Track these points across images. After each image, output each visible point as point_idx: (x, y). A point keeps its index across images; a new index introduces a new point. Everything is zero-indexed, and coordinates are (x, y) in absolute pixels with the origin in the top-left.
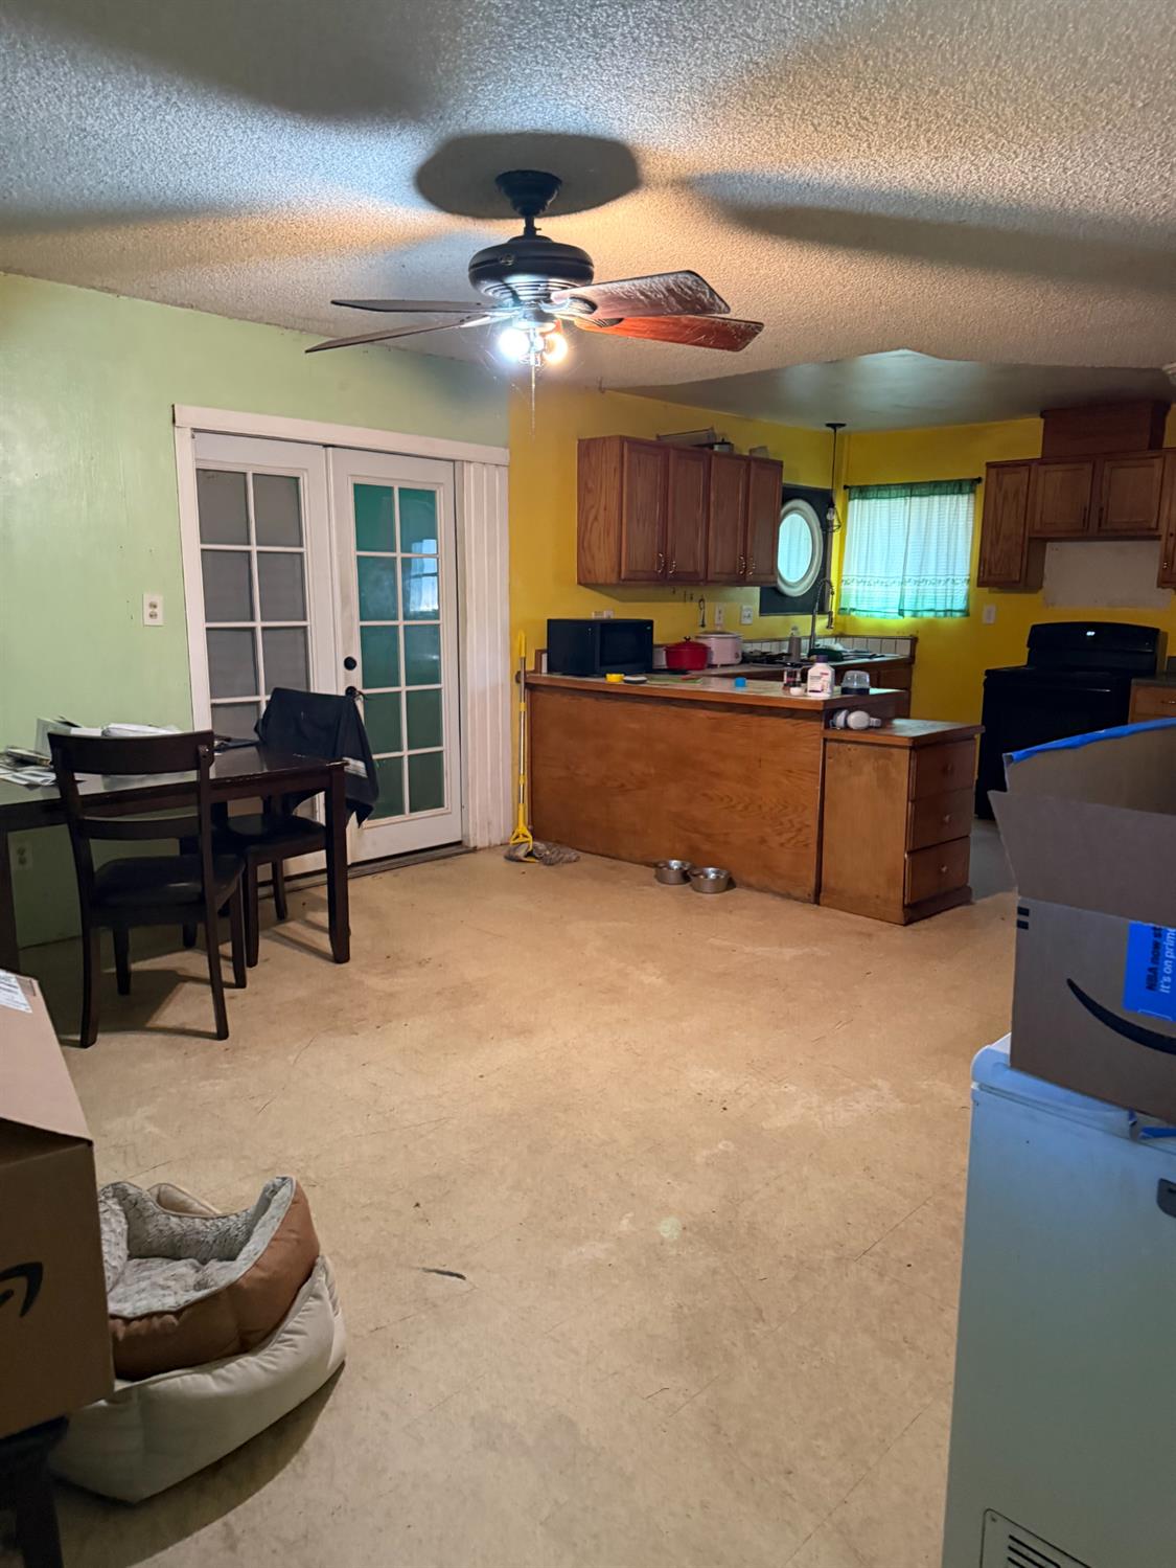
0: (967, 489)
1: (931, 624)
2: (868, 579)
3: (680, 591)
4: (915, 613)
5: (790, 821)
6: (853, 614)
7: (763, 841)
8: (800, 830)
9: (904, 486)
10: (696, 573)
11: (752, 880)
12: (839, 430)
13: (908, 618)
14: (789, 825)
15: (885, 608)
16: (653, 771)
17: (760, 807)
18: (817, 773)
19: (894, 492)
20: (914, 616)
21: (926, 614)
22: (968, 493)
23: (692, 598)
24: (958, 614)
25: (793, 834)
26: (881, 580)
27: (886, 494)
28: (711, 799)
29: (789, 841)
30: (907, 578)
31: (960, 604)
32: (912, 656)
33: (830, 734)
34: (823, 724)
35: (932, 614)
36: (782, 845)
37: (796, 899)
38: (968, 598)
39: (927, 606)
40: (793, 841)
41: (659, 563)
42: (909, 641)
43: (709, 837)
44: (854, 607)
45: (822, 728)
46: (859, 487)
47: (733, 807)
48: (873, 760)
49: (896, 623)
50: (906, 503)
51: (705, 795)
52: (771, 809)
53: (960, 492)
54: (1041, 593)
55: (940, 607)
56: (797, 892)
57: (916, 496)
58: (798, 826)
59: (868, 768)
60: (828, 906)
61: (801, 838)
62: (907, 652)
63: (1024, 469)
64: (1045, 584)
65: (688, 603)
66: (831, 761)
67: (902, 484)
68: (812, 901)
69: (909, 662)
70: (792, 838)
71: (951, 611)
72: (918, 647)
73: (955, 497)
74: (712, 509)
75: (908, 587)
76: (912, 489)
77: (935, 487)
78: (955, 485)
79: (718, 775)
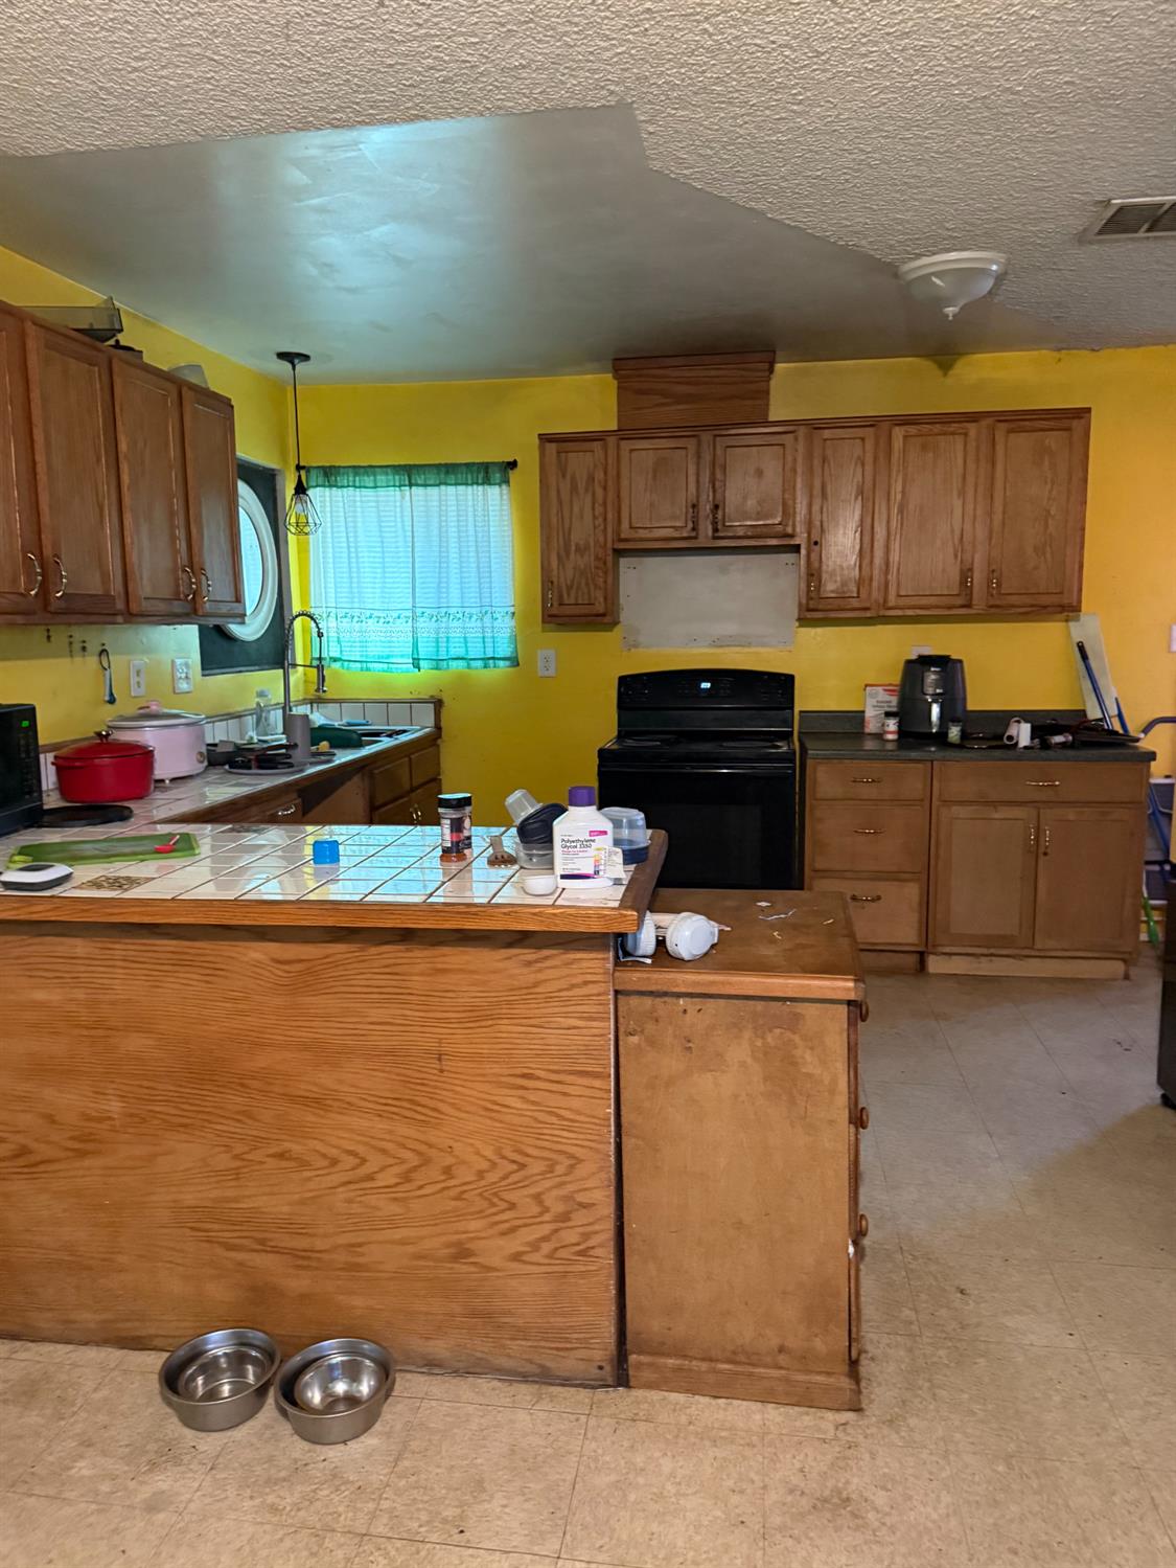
0: (498, 476)
1: (462, 681)
2: (356, 613)
3: (60, 635)
4: (437, 663)
5: (538, 1198)
6: (336, 666)
7: (462, 1253)
8: (565, 1217)
9: (398, 469)
10: (107, 597)
11: (439, 1348)
12: (301, 367)
13: (426, 670)
14: (536, 1210)
15: (388, 657)
16: (115, 1107)
17: (448, 1171)
18: (605, 1076)
19: (381, 479)
20: (437, 668)
21: (454, 664)
22: (500, 485)
23: (84, 649)
24: (501, 663)
25: (546, 1229)
26: (376, 613)
27: (369, 481)
28: (303, 1164)
29: (535, 1246)
30: (419, 611)
31: (504, 649)
32: (438, 727)
33: (633, 978)
34: (611, 954)
35: (462, 663)
36: (516, 1257)
37: (566, 1382)
38: (514, 639)
39: (454, 652)
40: (546, 1247)
41: (30, 574)
42: (432, 706)
43: (302, 1259)
44: (337, 655)
45: (610, 966)
46: (323, 468)
47: (370, 1178)
48: (747, 1034)
49: (406, 679)
50: (403, 497)
51: (281, 1156)
52: (481, 1174)
53: (487, 481)
54: (618, 629)
55: (475, 651)
56: (570, 1364)
57: (417, 485)
58: (559, 1208)
59: (739, 1052)
60: (650, 1386)
61: (571, 1236)
62: (430, 721)
63: (597, 445)
64: (623, 616)
65: (78, 660)
66: (635, 1039)
67: (394, 467)
68: (610, 1381)
69: (434, 739)
70: (545, 1239)
71: (493, 658)
72: (444, 712)
73: (480, 488)
74: (125, 468)
75: (422, 623)
76: (409, 474)
77: (447, 473)
78: (478, 472)
79: (317, 1103)
